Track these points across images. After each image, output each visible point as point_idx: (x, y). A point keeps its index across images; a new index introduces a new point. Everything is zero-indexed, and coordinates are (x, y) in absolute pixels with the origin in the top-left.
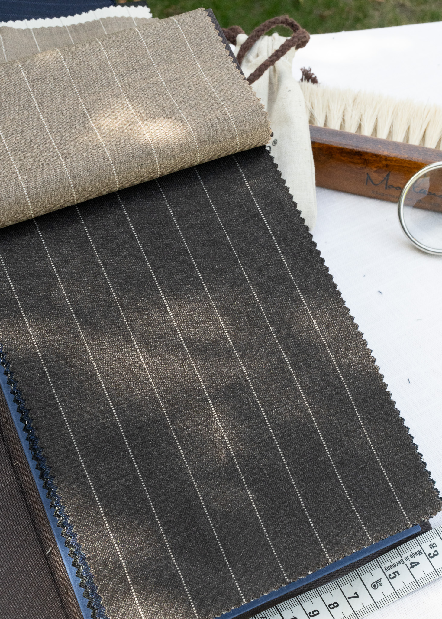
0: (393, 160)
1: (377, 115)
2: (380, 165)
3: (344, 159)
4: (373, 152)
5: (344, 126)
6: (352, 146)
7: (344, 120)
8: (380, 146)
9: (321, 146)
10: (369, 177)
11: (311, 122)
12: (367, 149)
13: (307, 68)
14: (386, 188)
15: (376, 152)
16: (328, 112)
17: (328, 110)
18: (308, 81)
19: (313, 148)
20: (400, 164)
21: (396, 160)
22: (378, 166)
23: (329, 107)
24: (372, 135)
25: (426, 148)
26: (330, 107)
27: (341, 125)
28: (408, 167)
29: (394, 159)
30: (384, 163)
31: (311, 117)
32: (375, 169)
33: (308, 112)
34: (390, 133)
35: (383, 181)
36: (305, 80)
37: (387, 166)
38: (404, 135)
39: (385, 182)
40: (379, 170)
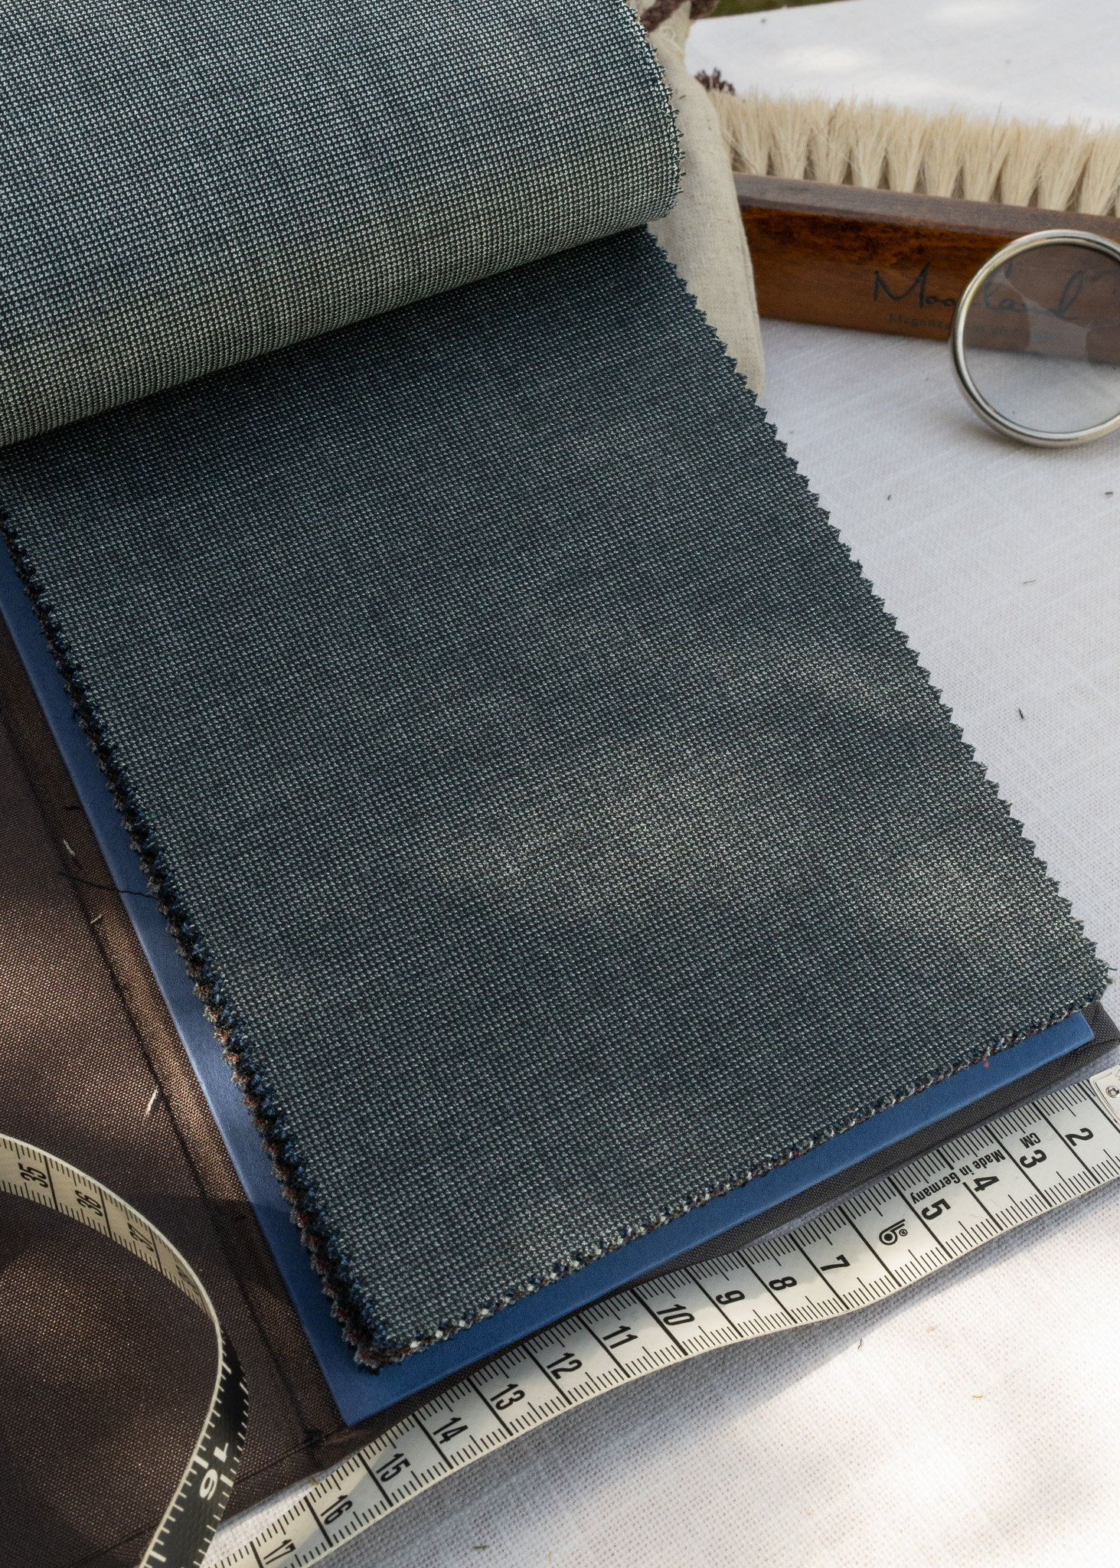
0: (933, 235)
1: (886, 150)
2: (905, 249)
3: (820, 241)
4: (886, 221)
5: (813, 174)
6: (837, 211)
7: (810, 163)
8: (900, 208)
9: (766, 216)
10: (879, 280)
11: (734, 168)
12: (872, 215)
13: (710, 73)
14: (921, 305)
15: (892, 221)
16: (773, 149)
17: (772, 143)
18: (721, 86)
19: (746, 222)
20: (950, 244)
21: (942, 234)
22: (900, 253)
23: (774, 137)
24: (879, 187)
25: (1007, 207)
26: (777, 138)
27: (806, 171)
28: (968, 249)
29: (937, 233)
30: (913, 242)
31: (735, 160)
32: (894, 260)
33: (729, 149)
34: (920, 185)
35: (913, 287)
36: (714, 86)
37: (920, 250)
38: (951, 187)
39: (918, 289)
40: (903, 261)
